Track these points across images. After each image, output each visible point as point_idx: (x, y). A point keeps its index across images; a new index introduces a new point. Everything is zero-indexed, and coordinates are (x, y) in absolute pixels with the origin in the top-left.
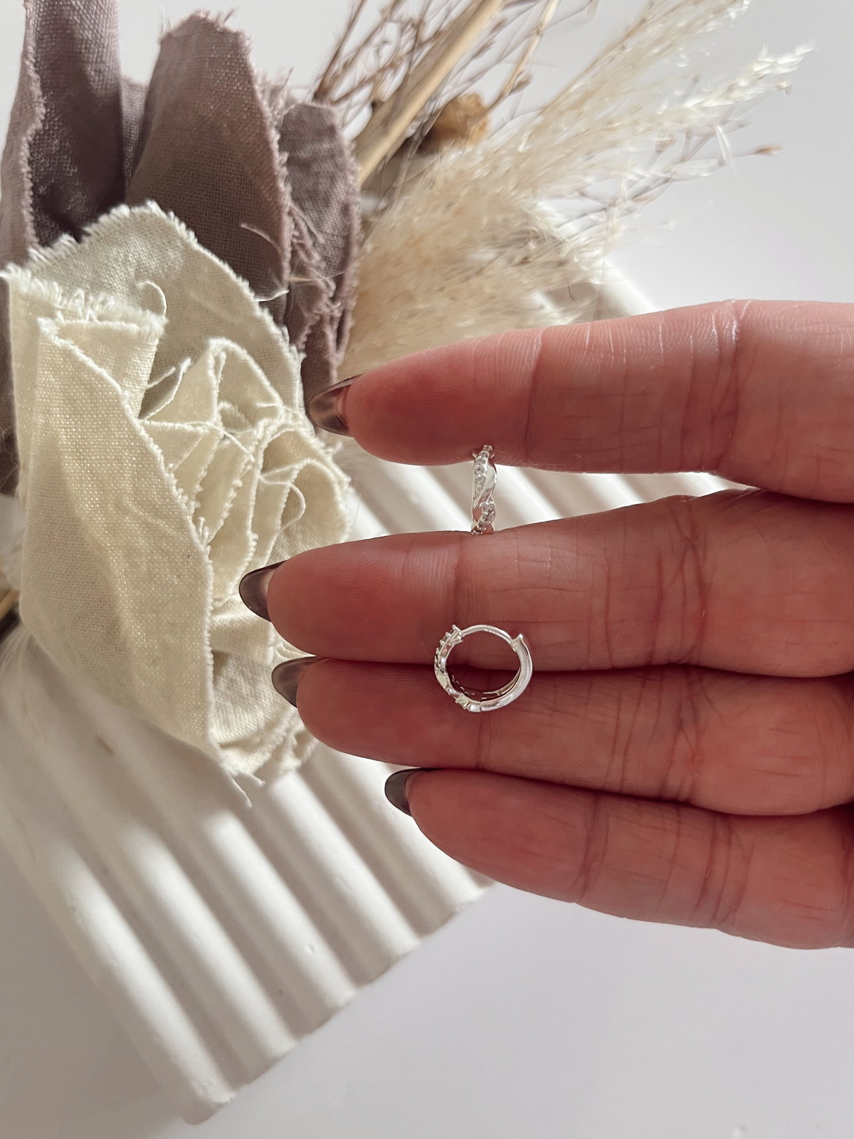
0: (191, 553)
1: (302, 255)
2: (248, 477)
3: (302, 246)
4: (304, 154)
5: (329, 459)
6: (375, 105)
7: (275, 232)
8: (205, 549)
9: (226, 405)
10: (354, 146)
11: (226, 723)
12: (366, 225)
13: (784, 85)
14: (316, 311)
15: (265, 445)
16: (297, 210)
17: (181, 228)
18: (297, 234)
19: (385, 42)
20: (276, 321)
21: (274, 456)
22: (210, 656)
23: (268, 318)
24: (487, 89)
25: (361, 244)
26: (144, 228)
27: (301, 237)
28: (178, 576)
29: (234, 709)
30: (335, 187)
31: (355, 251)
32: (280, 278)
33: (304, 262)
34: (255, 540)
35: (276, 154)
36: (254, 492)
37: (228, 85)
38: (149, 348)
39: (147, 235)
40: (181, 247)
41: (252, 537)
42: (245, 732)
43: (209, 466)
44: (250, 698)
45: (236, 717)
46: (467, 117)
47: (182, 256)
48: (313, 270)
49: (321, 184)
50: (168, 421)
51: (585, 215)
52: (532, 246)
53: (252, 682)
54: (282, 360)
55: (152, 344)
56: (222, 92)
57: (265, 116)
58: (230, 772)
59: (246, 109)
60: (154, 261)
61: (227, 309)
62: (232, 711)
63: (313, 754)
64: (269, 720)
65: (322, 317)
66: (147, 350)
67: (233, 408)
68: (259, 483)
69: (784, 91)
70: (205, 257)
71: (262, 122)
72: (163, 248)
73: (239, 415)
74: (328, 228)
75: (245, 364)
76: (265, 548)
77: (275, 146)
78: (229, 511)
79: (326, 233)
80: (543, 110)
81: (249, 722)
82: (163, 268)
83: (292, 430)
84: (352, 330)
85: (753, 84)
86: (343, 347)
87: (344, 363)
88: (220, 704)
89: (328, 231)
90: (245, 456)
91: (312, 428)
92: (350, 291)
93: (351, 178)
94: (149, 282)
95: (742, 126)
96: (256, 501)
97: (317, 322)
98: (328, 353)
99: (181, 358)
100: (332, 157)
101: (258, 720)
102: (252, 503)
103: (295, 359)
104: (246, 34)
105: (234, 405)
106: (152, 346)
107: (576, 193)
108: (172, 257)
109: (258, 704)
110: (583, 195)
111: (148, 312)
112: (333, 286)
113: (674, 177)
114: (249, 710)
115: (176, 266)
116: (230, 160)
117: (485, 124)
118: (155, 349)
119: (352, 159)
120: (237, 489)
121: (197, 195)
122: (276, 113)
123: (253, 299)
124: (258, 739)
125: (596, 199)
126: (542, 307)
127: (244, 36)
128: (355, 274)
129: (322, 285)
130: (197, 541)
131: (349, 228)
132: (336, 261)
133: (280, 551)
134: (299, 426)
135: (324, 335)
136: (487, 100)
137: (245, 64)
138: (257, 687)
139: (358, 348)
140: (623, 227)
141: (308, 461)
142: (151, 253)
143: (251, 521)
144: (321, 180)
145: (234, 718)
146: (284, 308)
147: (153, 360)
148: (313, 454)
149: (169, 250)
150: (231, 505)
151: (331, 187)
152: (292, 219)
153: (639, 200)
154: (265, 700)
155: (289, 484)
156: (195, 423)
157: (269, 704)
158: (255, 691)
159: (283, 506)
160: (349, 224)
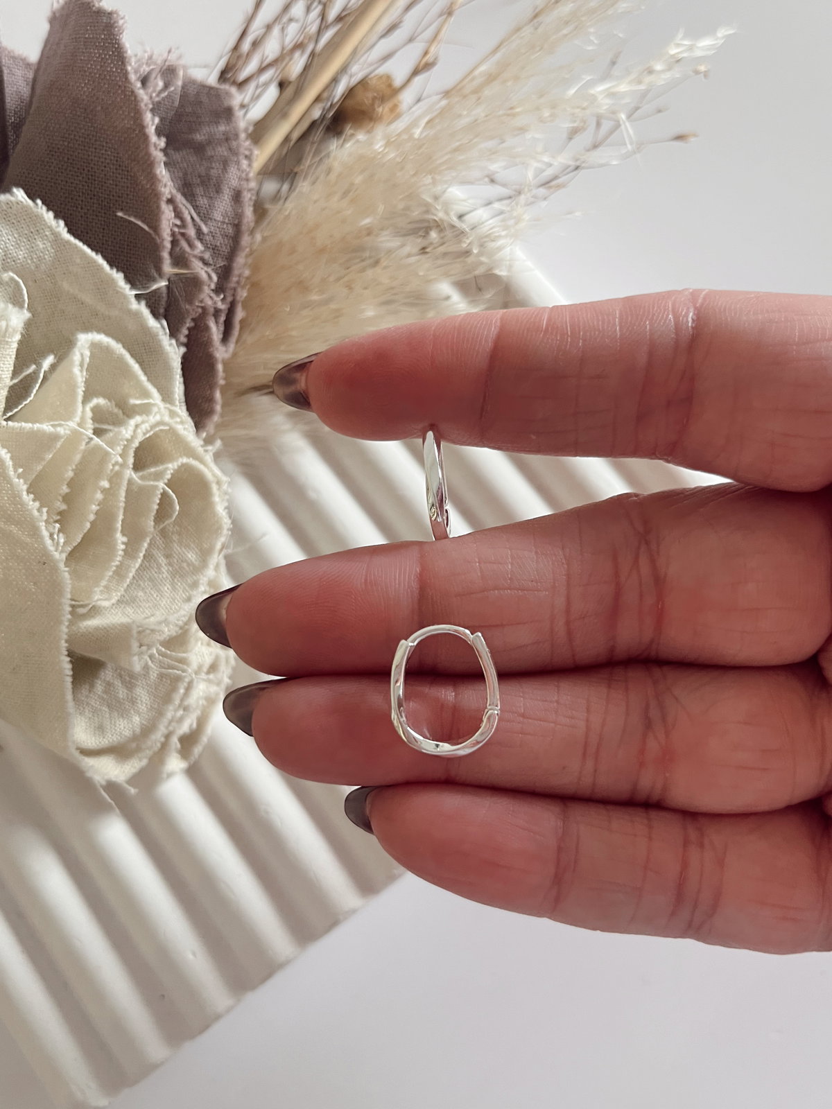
0: (45, 561)
1: (184, 244)
2: (115, 478)
3: (183, 235)
4: (199, 137)
5: (209, 458)
6: (282, 85)
7: (153, 219)
8: (59, 556)
9: (101, 401)
10: (251, 129)
11: (100, 729)
12: (260, 211)
13: (702, 68)
14: (197, 304)
15: (136, 444)
16: (179, 198)
17: (49, 216)
18: (178, 223)
19: (291, 20)
20: (155, 315)
21: (146, 455)
22: (67, 667)
23: (146, 312)
24: (398, 70)
25: (252, 232)
26: (10, 216)
27: (184, 225)
28: (35, 584)
29: (110, 714)
30: (226, 172)
31: (245, 240)
32: (159, 270)
33: (184, 252)
34: (123, 543)
35: (154, 139)
36: (123, 494)
37: (101, 66)
38: (7, 344)
39: (13, 223)
40: (49, 236)
41: (120, 539)
42: (119, 738)
43: (76, 466)
44: (127, 703)
45: (111, 723)
46: (374, 99)
47: (52, 245)
48: (193, 259)
49: (213, 168)
50: (26, 422)
51: (489, 203)
52: (434, 235)
53: (129, 686)
54: (162, 354)
55: (10, 340)
56: (95, 74)
57: (139, 99)
58: (99, 782)
59: (120, 92)
60: (21, 250)
61: (102, 301)
62: (107, 716)
63: (200, 756)
64: (145, 725)
65: (204, 308)
66: (6, 346)
67: (109, 404)
68: (130, 482)
69: (702, 75)
70: (76, 247)
71: (136, 105)
72: (30, 236)
73: (116, 410)
74: (218, 216)
75: (120, 359)
76: (137, 550)
77: (151, 130)
78: (96, 514)
79: (215, 220)
80: (447, 94)
81: (124, 728)
82: (32, 259)
83: (167, 428)
84: (242, 322)
85: (670, 69)
86: (234, 338)
87: (235, 355)
88: (96, 708)
89: (218, 219)
90: (113, 456)
91: (193, 424)
92: (238, 282)
93: (245, 163)
94: (11, 274)
95: (660, 111)
96: (125, 503)
97: (200, 315)
98: (213, 346)
99: (43, 355)
100: (227, 140)
101: (133, 725)
102: (122, 504)
103: (175, 353)
104: (120, 13)
105: (110, 400)
106: (11, 342)
107: (487, 179)
108: (41, 246)
109: (134, 709)
110: (492, 181)
111: (10, 306)
112: (215, 278)
113: (583, 165)
114: (125, 716)
115: (46, 257)
116: (105, 144)
117: (396, 106)
118: (15, 346)
119: (248, 143)
120: (104, 491)
121: (73, 181)
122: (154, 95)
123: (130, 293)
124: (134, 745)
125: (504, 185)
126: (448, 298)
127: (118, 15)
128: (245, 264)
129: (204, 276)
130: (52, 548)
131: (241, 216)
132: (225, 250)
133: (154, 552)
134: (176, 422)
135: (207, 328)
136: (398, 81)
137: (118, 44)
138: (134, 691)
139: (249, 339)
140: (526, 217)
141: (185, 460)
142: (19, 242)
143: (120, 522)
144: (214, 165)
145: (108, 723)
146: (165, 299)
147: (14, 357)
148: (190, 453)
149: (37, 239)
150: (98, 508)
151: (223, 172)
152: (171, 208)
153: (550, 187)
154: (142, 705)
155: (161, 485)
156: (56, 423)
157: (145, 709)
158: (132, 696)
159: (156, 507)
160: (240, 211)
